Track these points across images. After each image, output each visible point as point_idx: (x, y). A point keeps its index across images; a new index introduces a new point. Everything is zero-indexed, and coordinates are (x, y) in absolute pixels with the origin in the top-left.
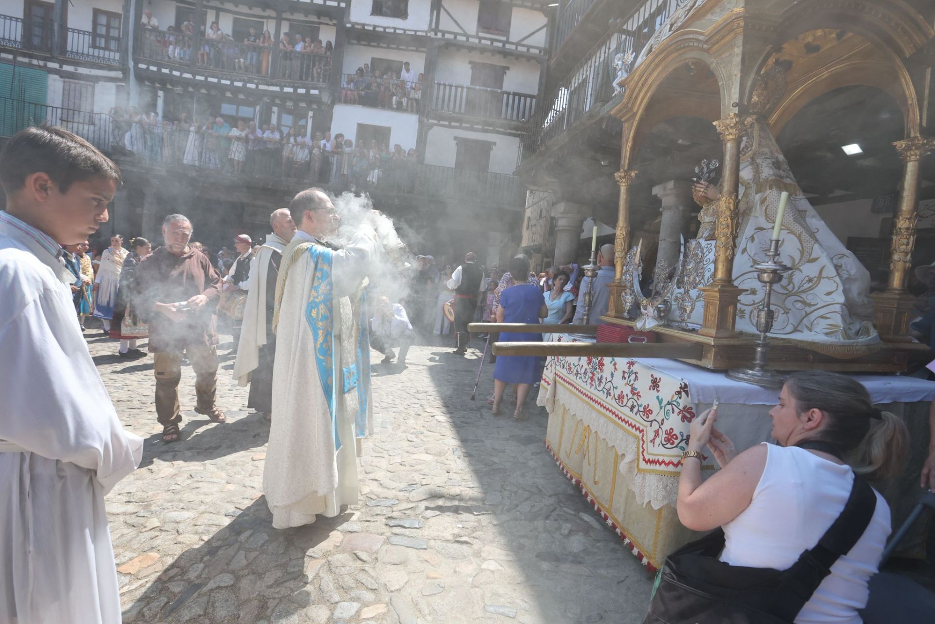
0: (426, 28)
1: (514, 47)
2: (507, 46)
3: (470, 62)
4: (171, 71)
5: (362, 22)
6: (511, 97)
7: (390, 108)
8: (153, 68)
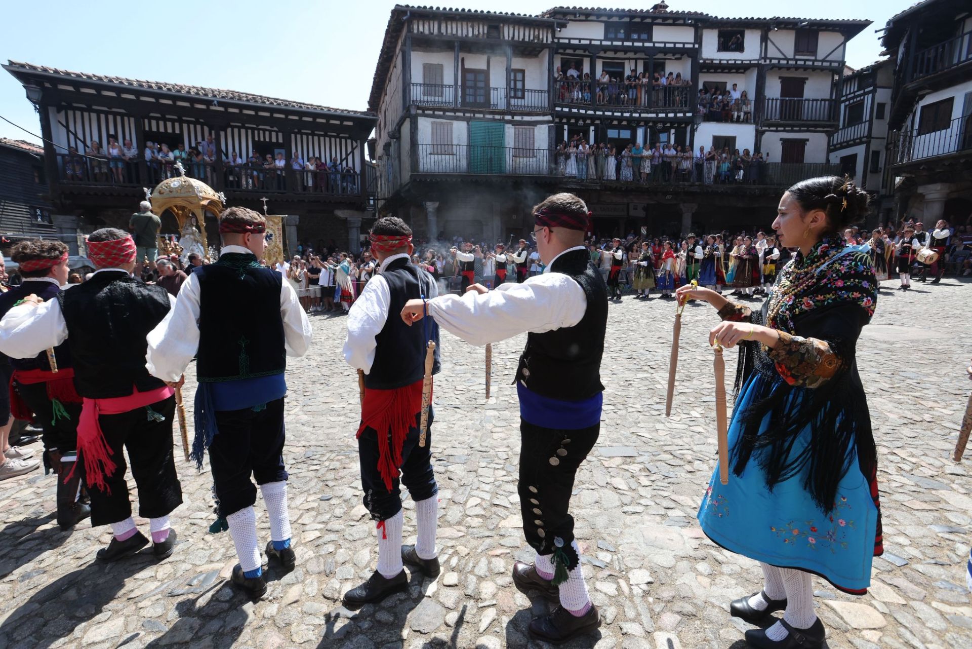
0: (757, 57)
1: (820, 64)
2: (816, 63)
3: (780, 78)
4: (578, 110)
5: (712, 58)
6: (811, 102)
7: (732, 121)
8: (566, 110)
